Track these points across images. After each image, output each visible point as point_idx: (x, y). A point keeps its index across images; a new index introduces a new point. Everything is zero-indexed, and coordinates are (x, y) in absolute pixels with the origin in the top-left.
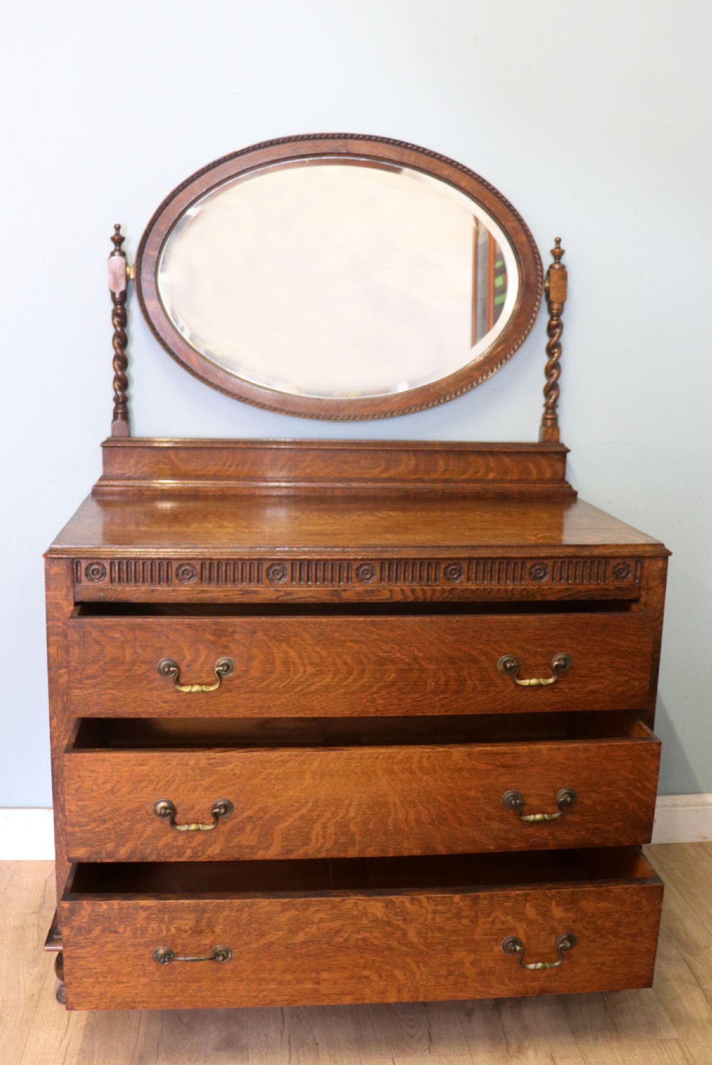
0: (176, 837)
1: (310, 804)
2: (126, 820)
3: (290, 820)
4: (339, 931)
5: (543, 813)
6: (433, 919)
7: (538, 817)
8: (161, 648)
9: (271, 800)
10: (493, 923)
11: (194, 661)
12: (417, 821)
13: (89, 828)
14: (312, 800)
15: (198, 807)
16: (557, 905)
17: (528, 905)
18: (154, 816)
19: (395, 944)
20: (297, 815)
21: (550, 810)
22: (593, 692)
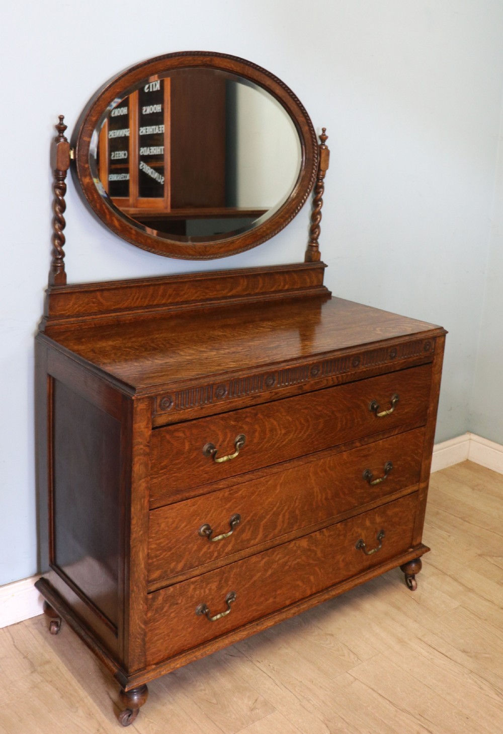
0: (210, 546)
1: (278, 504)
2: (183, 545)
3: (268, 517)
4: (287, 562)
5: (379, 478)
6: (328, 540)
7: (378, 481)
8: (206, 438)
9: (259, 507)
10: (353, 534)
11: (224, 441)
12: (326, 499)
13: (162, 556)
14: (279, 501)
15: (222, 523)
16: (378, 516)
17: (367, 519)
18: (199, 537)
19: (311, 561)
20: (272, 513)
21: (381, 475)
22: (407, 413)
